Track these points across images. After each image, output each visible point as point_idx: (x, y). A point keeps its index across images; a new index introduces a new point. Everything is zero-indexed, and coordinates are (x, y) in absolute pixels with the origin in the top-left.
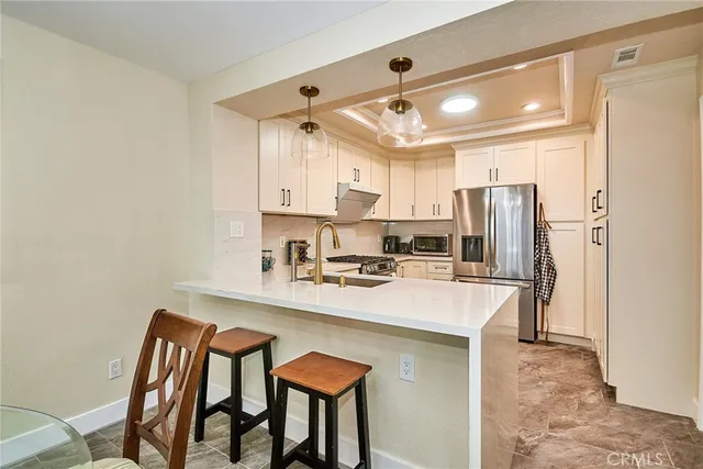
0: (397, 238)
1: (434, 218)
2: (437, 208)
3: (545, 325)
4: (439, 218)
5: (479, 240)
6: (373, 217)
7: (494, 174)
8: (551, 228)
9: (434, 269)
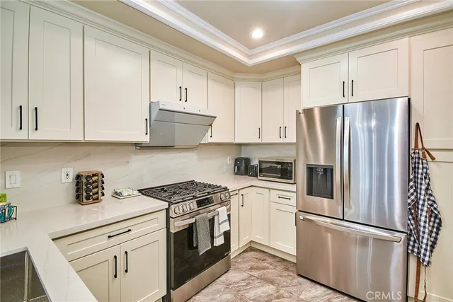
0: (248, 160)
1: (280, 141)
2: (283, 131)
3: (422, 291)
4: (286, 141)
5: (328, 171)
6: (211, 140)
7: (349, 87)
8: (433, 158)
9: (278, 198)
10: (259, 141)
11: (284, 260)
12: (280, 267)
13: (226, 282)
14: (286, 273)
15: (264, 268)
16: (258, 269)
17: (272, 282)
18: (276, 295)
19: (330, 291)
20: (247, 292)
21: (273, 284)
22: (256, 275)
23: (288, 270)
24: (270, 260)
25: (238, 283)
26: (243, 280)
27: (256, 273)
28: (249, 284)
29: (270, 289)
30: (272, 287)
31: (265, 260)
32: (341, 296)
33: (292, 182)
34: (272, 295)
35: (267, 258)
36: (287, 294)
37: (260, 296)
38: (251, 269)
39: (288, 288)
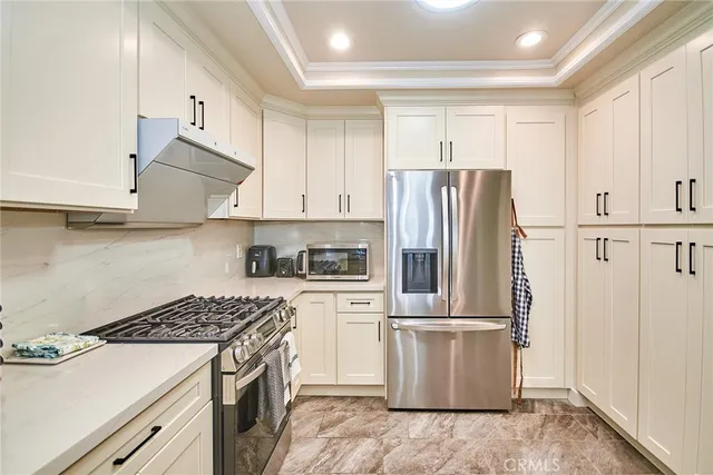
0: (271, 250)
1: (340, 217)
2: (345, 201)
4: (349, 217)
6: (235, 212)
7: (447, 150)
8: (525, 236)
9: (349, 306)
10: (302, 216)
11: (358, 398)
12: (359, 408)
13: (300, 467)
14: (372, 415)
15: (341, 420)
16: (332, 424)
17: (366, 435)
18: (382, 448)
19: (435, 414)
20: (342, 466)
21: (369, 437)
22: (337, 435)
23: (372, 409)
24: (340, 405)
25: (317, 459)
26: (322, 451)
27: (333, 432)
28: (335, 452)
29: (367, 445)
30: (369, 440)
31: (332, 408)
32: (447, 414)
33: (366, 277)
34: (377, 451)
35: (333, 404)
36: (394, 441)
37: (364, 462)
38: (322, 428)
39: (389, 433)
